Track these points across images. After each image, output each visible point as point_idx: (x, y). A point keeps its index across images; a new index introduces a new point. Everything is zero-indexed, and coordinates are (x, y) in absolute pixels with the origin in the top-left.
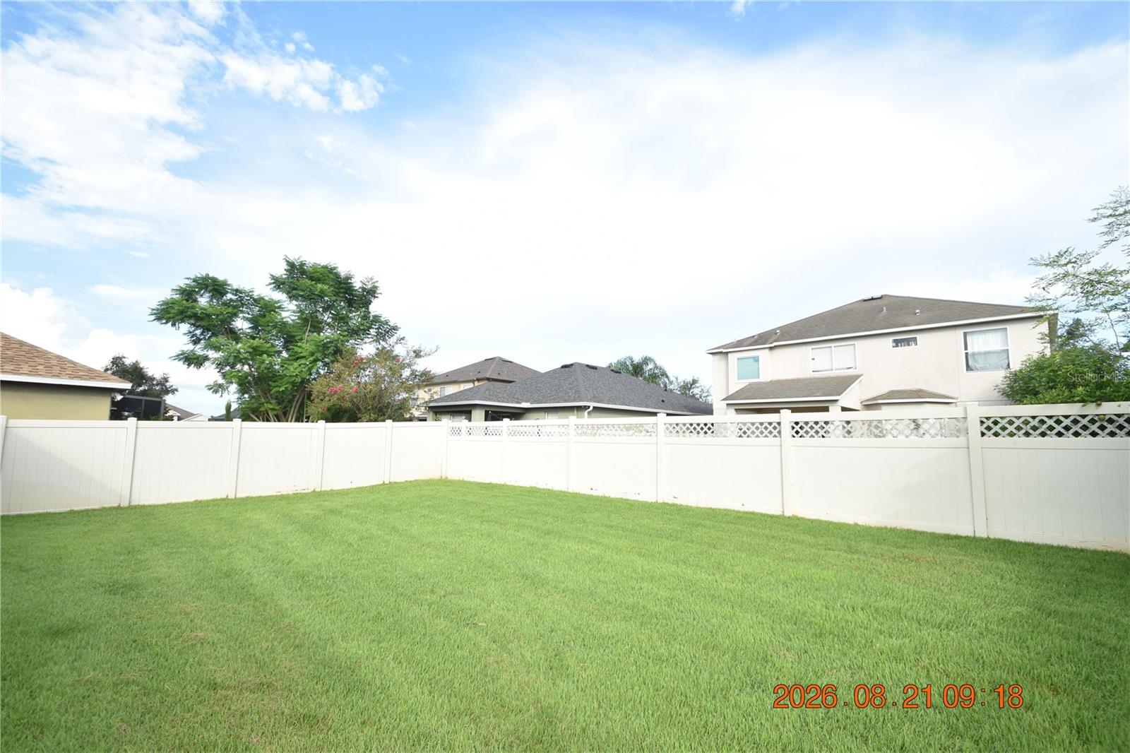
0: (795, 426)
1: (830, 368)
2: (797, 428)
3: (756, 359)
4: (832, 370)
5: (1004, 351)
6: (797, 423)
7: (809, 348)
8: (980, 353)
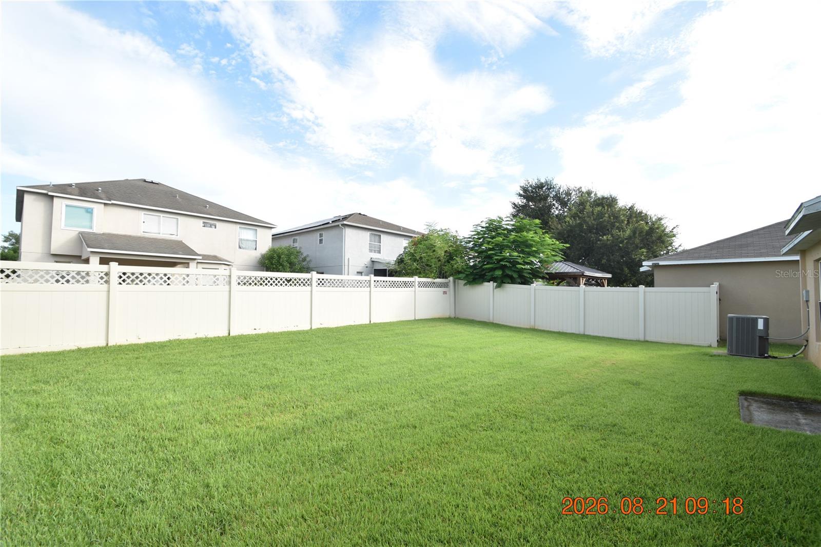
0: (122, 275)
1: (158, 232)
2: (124, 277)
3: (90, 211)
4: (159, 234)
5: (254, 241)
6: (124, 274)
7: (142, 213)
8: (244, 240)
